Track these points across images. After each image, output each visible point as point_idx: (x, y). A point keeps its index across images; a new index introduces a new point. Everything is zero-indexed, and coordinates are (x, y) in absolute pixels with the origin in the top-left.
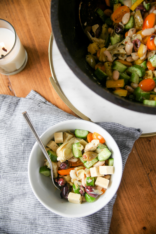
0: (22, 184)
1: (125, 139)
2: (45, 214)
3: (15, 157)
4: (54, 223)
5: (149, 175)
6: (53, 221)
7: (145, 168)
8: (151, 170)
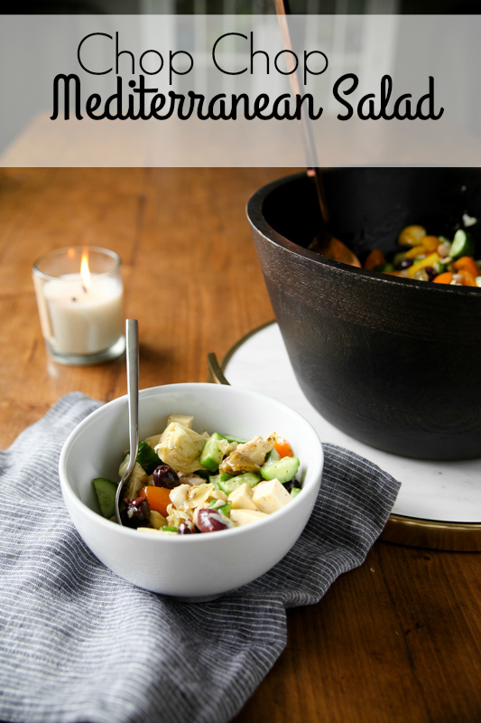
0: (25, 529)
1: (350, 506)
2: (41, 611)
3: (45, 477)
4: (49, 646)
5: (410, 635)
6: (51, 637)
7: (400, 614)
8: (417, 626)
